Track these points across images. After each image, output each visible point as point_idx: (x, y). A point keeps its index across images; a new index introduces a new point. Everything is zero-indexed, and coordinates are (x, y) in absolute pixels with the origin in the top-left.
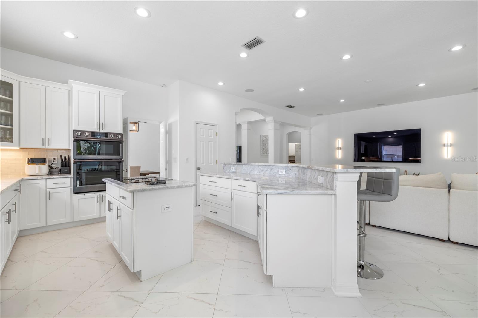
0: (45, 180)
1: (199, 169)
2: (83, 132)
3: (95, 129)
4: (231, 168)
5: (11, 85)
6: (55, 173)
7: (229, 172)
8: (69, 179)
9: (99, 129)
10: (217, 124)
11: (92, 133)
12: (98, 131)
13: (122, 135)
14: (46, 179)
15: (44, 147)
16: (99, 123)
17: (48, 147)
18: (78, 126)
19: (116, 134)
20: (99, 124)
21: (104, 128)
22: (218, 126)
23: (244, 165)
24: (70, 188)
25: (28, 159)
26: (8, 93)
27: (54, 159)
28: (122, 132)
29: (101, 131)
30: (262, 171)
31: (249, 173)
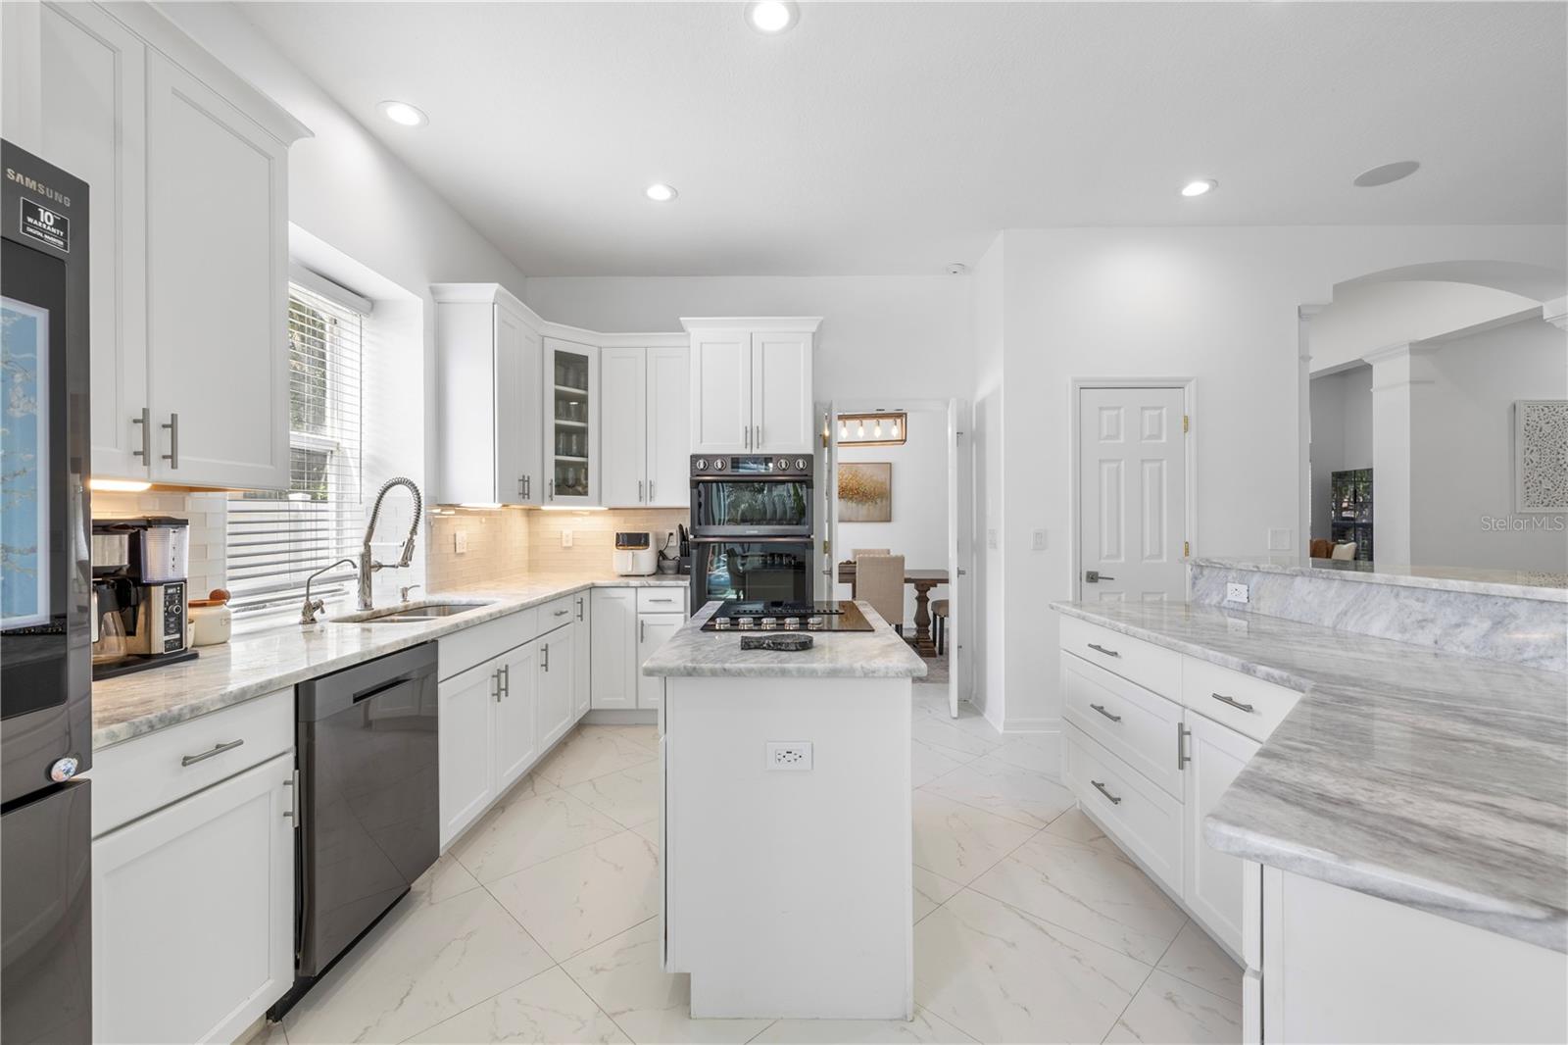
0: (634, 590)
1: (1093, 577)
2: (709, 459)
3: (739, 449)
4: (1231, 586)
5: (583, 360)
6: (670, 572)
7: (1220, 608)
8: (682, 590)
9: (749, 447)
10: (1189, 380)
11: (732, 459)
12: (747, 452)
13: (809, 458)
14: (636, 588)
15: (642, 505)
16: (749, 429)
17: (651, 504)
18: (701, 442)
19: (794, 458)
20: (749, 432)
21: (763, 441)
22: (1190, 388)
23: (1299, 579)
24: (683, 615)
25: (617, 534)
26: (571, 376)
27: (671, 534)
28: (809, 450)
29: (755, 451)
30: (1422, 623)
31: (1328, 622)
